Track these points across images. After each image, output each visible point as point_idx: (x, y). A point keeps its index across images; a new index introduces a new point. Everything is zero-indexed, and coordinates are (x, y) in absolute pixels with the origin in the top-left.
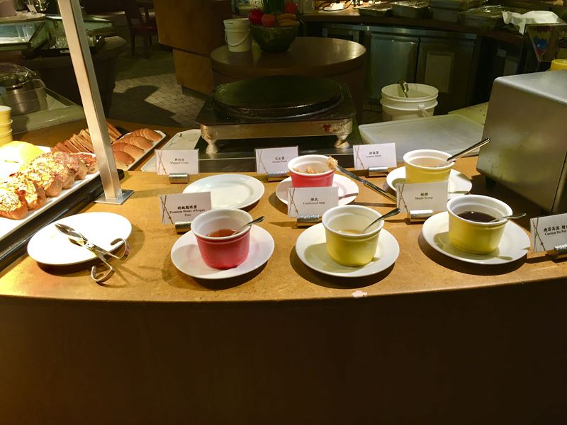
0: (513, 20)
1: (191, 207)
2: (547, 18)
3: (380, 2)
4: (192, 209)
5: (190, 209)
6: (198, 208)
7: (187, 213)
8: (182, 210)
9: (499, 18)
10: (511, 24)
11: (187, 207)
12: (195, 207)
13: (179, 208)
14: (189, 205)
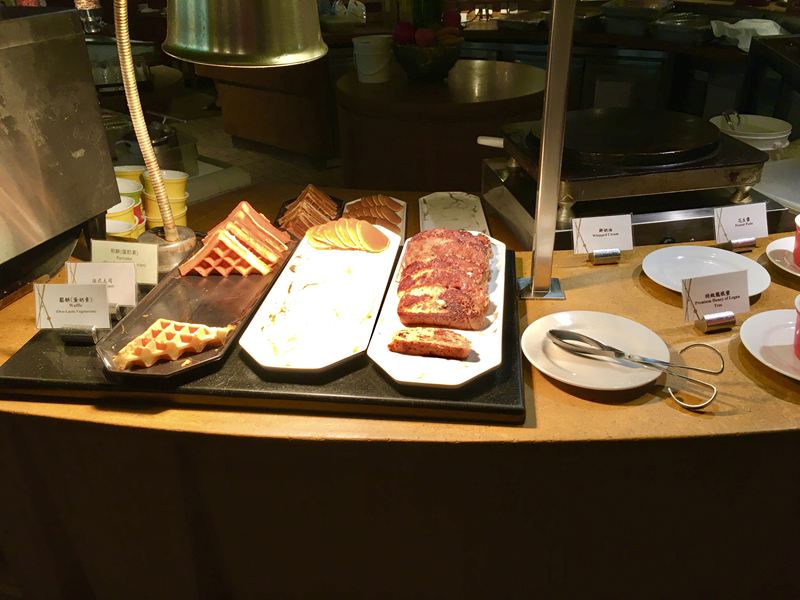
0: (727, 31)
1: (723, 293)
2: (769, 28)
3: (516, 12)
4: (724, 297)
5: (721, 297)
6: (731, 295)
7: (718, 303)
8: (711, 299)
9: (708, 30)
10: (723, 37)
11: (718, 294)
12: (728, 293)
13: (707, 296)
14: (720, 291)
